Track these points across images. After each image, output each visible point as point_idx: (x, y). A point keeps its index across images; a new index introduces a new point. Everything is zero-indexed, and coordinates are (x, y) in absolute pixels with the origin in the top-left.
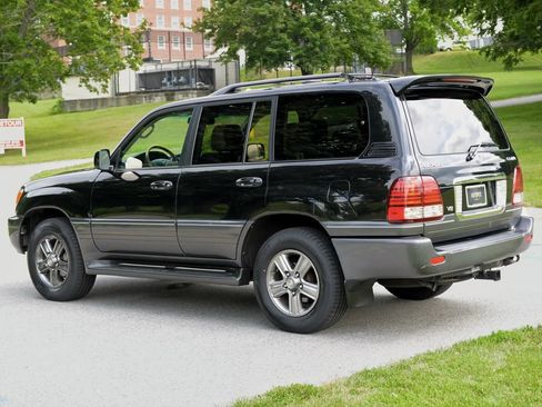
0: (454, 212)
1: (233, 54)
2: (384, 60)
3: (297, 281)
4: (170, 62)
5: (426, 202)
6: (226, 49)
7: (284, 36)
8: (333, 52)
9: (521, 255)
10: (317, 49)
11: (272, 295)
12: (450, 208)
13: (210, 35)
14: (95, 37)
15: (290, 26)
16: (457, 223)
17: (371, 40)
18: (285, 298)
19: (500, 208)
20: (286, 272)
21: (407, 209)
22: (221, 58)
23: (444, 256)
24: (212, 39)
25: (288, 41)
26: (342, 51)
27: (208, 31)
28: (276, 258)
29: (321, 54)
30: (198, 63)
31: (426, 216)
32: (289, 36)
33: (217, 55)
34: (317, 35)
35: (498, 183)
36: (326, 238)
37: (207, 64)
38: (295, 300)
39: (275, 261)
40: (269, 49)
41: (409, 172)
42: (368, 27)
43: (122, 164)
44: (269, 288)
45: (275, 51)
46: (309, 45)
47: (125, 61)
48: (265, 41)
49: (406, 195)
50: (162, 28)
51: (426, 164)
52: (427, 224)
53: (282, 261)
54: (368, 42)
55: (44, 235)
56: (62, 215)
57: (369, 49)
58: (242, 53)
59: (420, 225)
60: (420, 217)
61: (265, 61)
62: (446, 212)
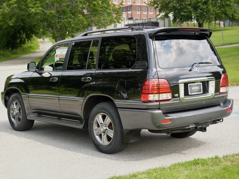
0: (179, 96)
1: (166, 16)
2: (237, 18)
3: (105, 128)
4: (140, 19)
5: (160, 92)
6: (164, 14)
7: (190, 7)
8: (213, 14)
9: (224, 118)
10: (205, 13)
11: (95, 134)
12: (177, 95)
13: (157, 7)
14: (99, 9)
15: (193, 3)
16: (181, 102)
17: (231, 9)
18: (100, 136)
19: (210, 95)
20: (101, 124)
21: (150, 95)
22: (161, 18)
23: (170, 119)
24: (158, 9)
25: (191, 10)
26: (217, 14)
27: (156, 5)
28: (97, 116)
29: (206, 16)
30: (151, 20)
31: (161, 99)
32: (192, 7)
33: (159, 16)
34: (205, 7)
35: (210, 82)
36: (116, 108)
37: (156, 20)
38: (104, 137)
39: (96, 118)
40: (182, 13)
41: (153, 76)
42: (229, 3)
43: (43, 69)
44: (94, 131)
45: (185, 14)
46: (201, 11)
47: (115, 20)
48: (181, 10)
49: (150, 88)
50: (139, 4)
51: (162, 73)
52: (161, 103)
53: (99, 118)
54: (230, 10)
55: (13, 100)
56: (18, 92)
57: (230, 13)
58: (171, 15)
59: (158, 103)
60: (158, 99)
61: (181, 19)
62: (173, 97)
